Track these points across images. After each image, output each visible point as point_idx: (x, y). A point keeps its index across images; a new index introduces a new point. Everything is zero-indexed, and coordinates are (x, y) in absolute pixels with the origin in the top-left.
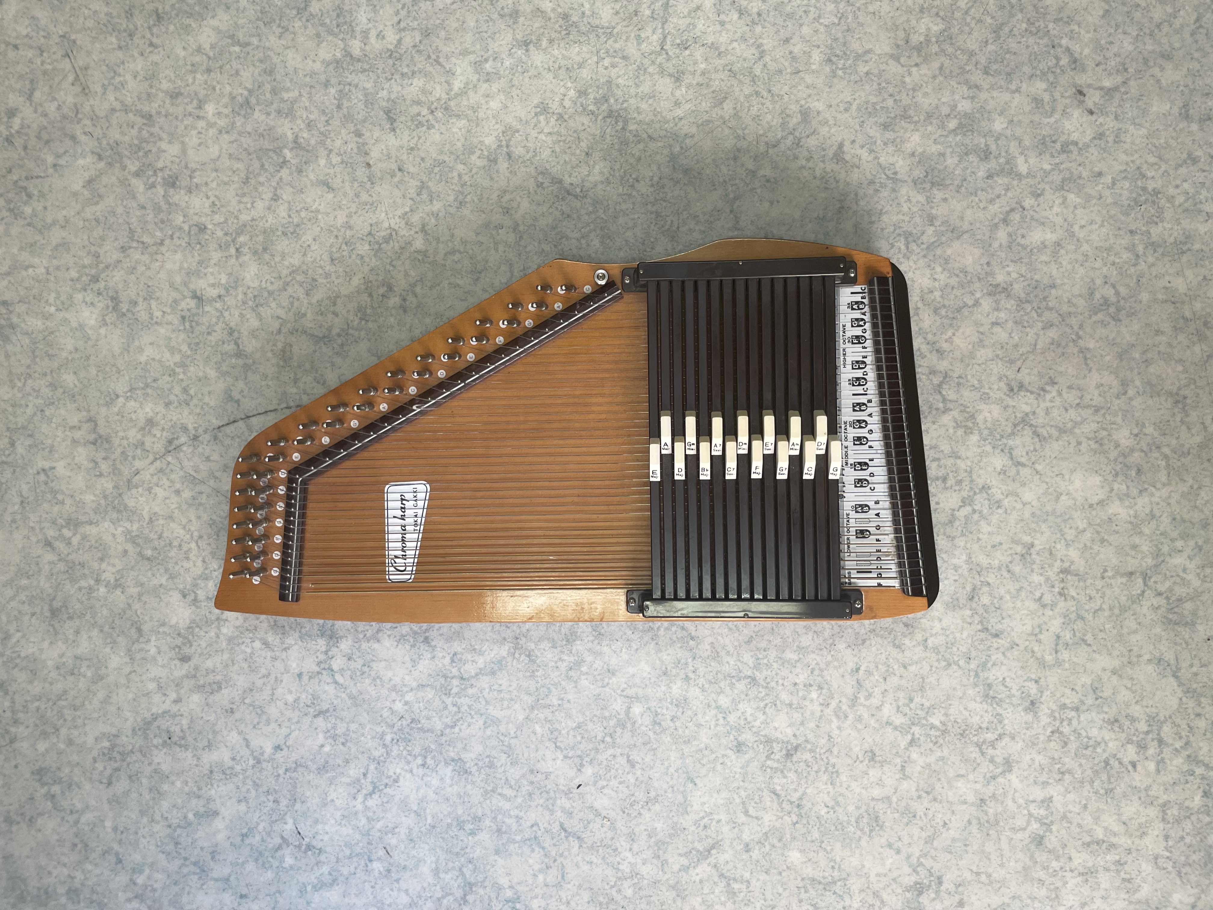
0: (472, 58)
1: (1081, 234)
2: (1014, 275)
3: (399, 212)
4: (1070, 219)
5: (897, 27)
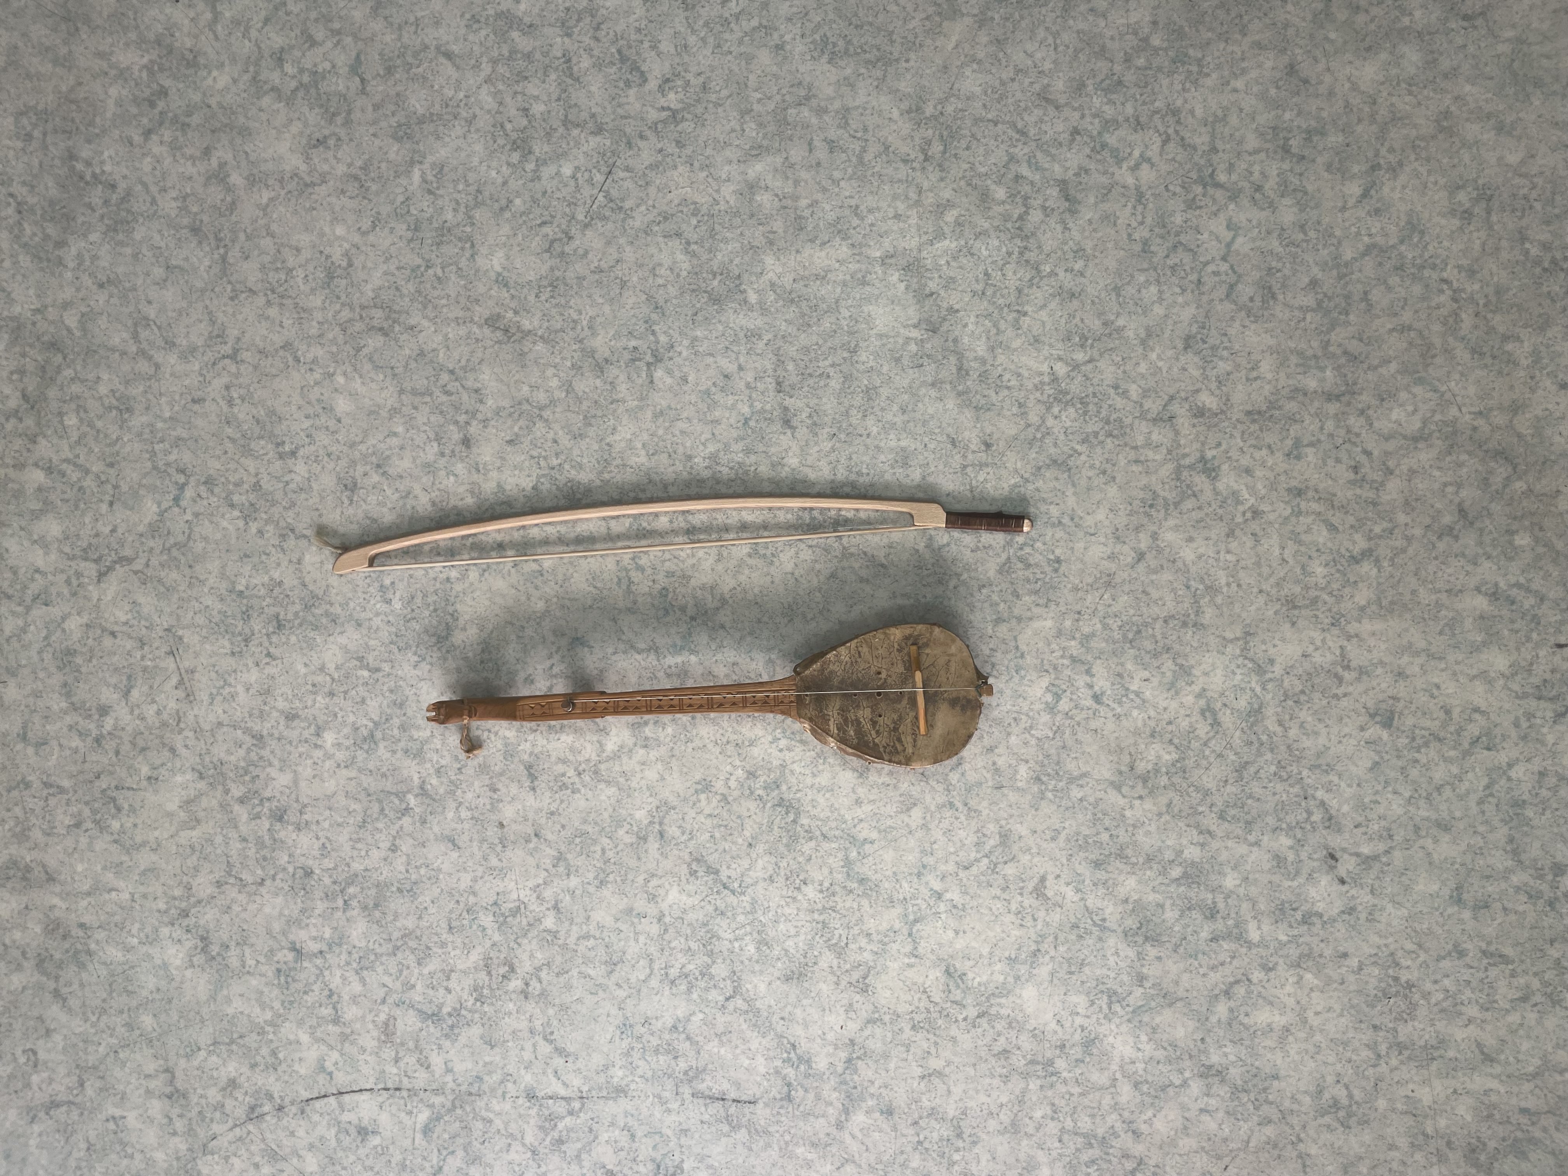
1: (1315, 1021)
2: (1232, 1058)
3: (530, 884)
4: (1303, 1002)
5: (1122, 749)
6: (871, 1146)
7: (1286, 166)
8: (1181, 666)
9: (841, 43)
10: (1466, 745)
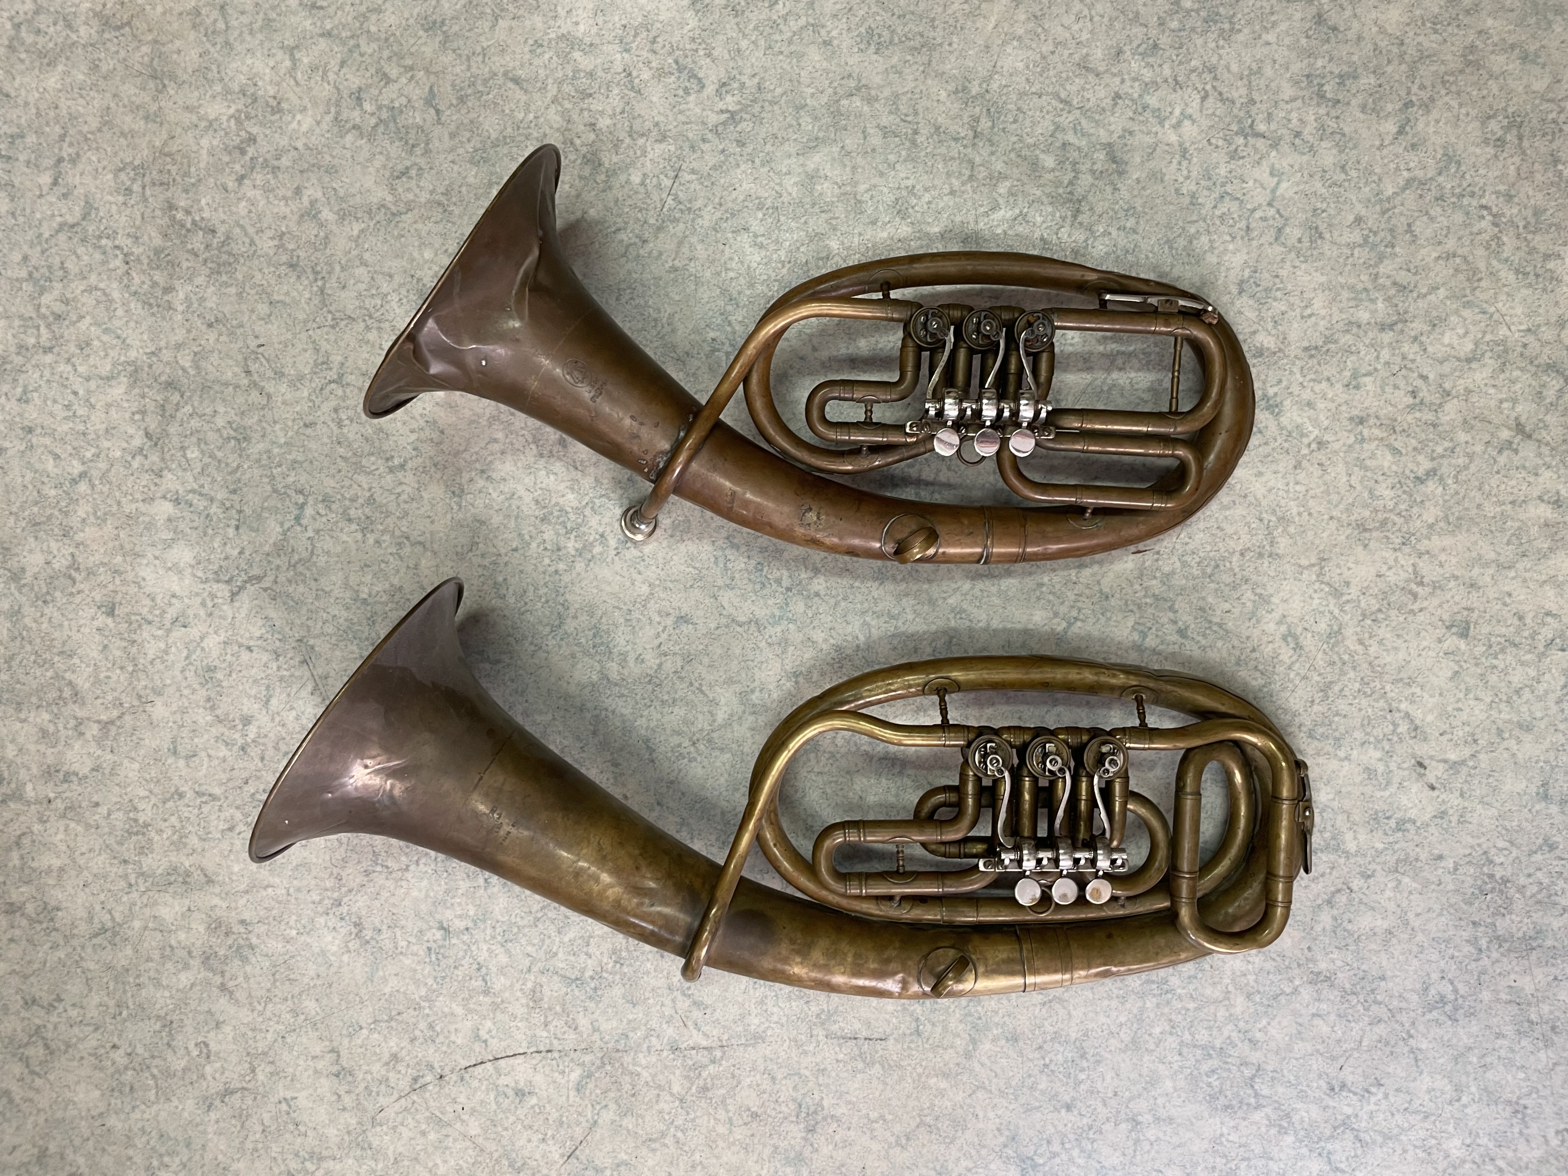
0: (738, 688)
1: (1416, 923)
2: (1339, 963)
4: (1404, 905)
6: (999, 1071)
7: (1322, 111)
8: (1260, 595)
9: (886, 34)
10: (1541, 648)
